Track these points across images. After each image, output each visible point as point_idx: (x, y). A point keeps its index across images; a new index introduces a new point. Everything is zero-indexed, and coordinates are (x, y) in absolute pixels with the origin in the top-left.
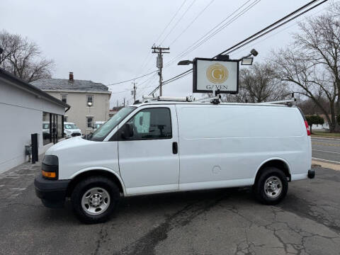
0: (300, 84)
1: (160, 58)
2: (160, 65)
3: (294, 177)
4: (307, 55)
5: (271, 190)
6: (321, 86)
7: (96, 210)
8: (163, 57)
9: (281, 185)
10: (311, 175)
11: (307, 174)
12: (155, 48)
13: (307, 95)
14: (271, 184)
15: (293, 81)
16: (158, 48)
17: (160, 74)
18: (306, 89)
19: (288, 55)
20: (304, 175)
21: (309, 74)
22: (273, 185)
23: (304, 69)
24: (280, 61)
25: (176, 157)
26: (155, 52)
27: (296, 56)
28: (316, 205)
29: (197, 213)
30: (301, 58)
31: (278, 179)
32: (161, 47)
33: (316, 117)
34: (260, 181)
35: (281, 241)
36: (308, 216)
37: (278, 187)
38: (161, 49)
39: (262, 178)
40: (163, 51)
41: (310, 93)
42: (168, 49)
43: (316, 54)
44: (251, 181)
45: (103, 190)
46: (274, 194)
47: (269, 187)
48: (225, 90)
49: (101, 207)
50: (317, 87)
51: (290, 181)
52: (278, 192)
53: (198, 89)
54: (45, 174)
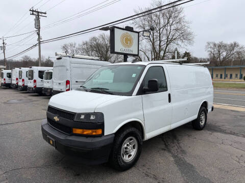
1: (37, 20)
2: (38, 26)
3: (209, 111)
7: (129, 157)
8: (40, 20)
9: (205, 117)
12: (33, 11)
16: (35, 11)
17: (39, 34)
25: (170, 105)
26: (33, 14)
32: (39, 11)
38: (38, 12)
40: (40, 14)
42: (45, 13)
46: (202, 122)
48: (131, 53)
49: (131, 153)
53: (115, 51)
54: (83, 132)
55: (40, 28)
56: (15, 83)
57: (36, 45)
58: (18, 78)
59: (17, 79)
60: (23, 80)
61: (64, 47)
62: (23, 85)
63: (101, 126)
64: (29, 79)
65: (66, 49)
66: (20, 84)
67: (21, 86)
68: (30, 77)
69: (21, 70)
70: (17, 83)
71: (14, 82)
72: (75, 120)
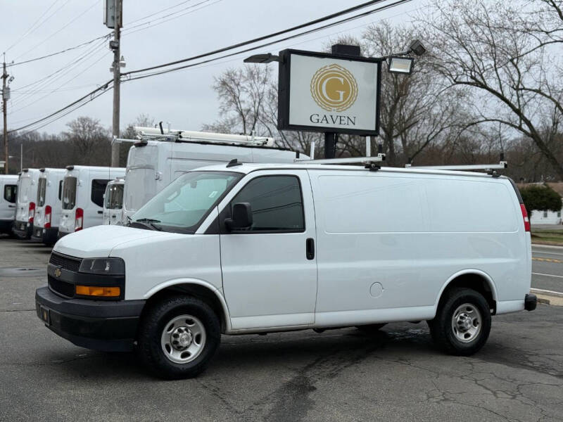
0: (502, 98)
2: (115, 20)
3: (502, 306)
4: (524, 16)
5: (462, 330)
6: (558, 105)
7: (183, 356)
9: (479, 321)
10: (530, 303)
11: (523, 301)
13: (520, 128)
14: (461, 318)
15: (484, 86)
17: (115, 48)
18: (518, 112)
19: (473, 13)
20: (518, 304)
21: (528, 69)
22: (467, 320)
23: (515, 58)
24: (454, 27)
25: (311, 265)
27: (494, 18)
28: (537, 355)
29: (342, 366)
30: (508, 23)
31: (475, 309)
33: (542, 190)
34: (444, 312)
35: (489, 390)
36: (525, 366)
37: (475, 323)
39: (448, 306)
41: (529, 123)
43: (546, 15)
44: (430, 311)
45: (194, 319)
46: (467, 336)
47: (460, 323)
49: (189, 350)
50: (548, 105)
51: (494, 313)
52: (474, 332)
53: (291, 122)
54: (91, 292)
55: (120, 26)
56: (27, 220)
57: (106, 86)
58: (35, 201)
59: (32, 206)
60: (48, 210)
61: (224, 83)
62: (48, 225)
63: (120, 282)
64: (66, 206)
65: (232, 91)
66: (40, 221)
67: (41, 229)
68: (67, 201)
69: (44, 176)
70: (32, 220)
71: (23, 216)
72: (80, 271)
